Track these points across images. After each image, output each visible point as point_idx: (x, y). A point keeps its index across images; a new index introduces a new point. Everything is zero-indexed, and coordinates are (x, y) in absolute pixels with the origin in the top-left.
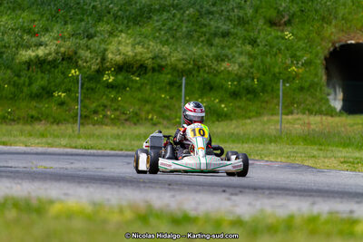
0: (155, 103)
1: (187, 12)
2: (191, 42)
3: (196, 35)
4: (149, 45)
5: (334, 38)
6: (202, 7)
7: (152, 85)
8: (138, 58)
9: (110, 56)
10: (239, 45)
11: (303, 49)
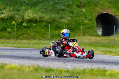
0: (40, 32)
1: (51, 3)
2: (52, 13)
3: (53, 10)
4: (38, 14)
5: (99, 11)
6: (55, 1)
7: (39, 27)
8: (35, 18)
9: (25, 17)
10: (68, 14)
11: (89, 15)
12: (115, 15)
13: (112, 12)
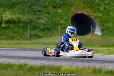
0: (18, 33)
1: (28, 4)
2: (29, 14)
3: (31, 11)
4: (16, 15)
5: (74, 12)
6: (32, 3)
7: (17, 27)
8: (13, 19)
9: (4, 18)
10: (44, 14)
11: (65, 15)
12: (90, 15)
13: (86, 12)
